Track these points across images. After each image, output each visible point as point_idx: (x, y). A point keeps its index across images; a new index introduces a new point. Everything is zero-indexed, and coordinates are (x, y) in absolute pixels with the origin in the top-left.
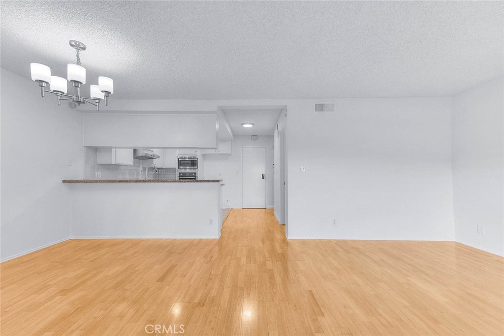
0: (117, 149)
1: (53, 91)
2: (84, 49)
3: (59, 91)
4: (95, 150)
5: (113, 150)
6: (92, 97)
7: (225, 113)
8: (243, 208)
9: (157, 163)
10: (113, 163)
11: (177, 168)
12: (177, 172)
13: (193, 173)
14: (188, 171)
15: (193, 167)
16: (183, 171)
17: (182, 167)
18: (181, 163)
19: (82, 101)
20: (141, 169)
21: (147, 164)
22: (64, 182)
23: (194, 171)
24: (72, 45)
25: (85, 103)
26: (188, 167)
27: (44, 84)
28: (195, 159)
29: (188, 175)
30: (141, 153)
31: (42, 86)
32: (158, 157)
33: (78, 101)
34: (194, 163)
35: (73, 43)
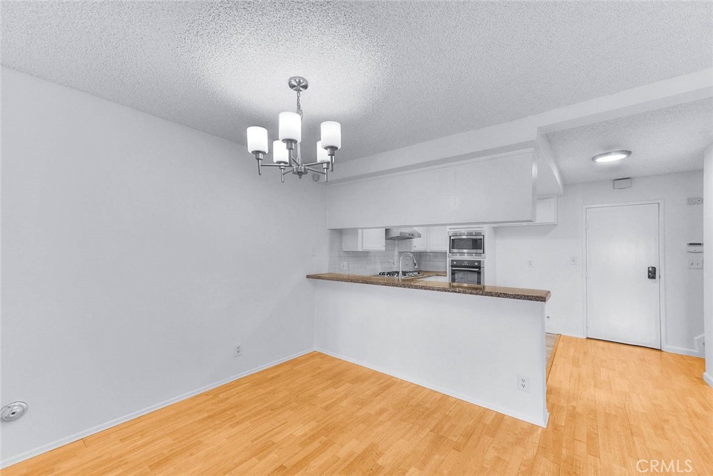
0: (365, 230)
1: (277, 163)
2: (305, 87)
3: (282, 162)
4: (340, 233)
5: (360, 230)
6: (318, 162)
7: (552, 138)
8: (588, 338)
9: (417, 245)
10: (360, 249)
11: (448, 252)
12: (448, 259)
13: (476, 261)
14: (466, 257)
15: (474, 251)
16: (458, 257)
17: (455, 251)
18: (455, 243)
19: (303, 171)
20: (396, 253)
21: (404, 247)
22: (308, 277)
23: (477, 258)
24: (292, 86)
25: (307, 173)
26: (465, 251)
27: (261, 156)
28: (479, 237)
29: (466, 264)
30: (395, 233)
31: (258, 159)
32: (419, 236)
33: (298, 172)
34: (476, 244)
35: (294, 83)
